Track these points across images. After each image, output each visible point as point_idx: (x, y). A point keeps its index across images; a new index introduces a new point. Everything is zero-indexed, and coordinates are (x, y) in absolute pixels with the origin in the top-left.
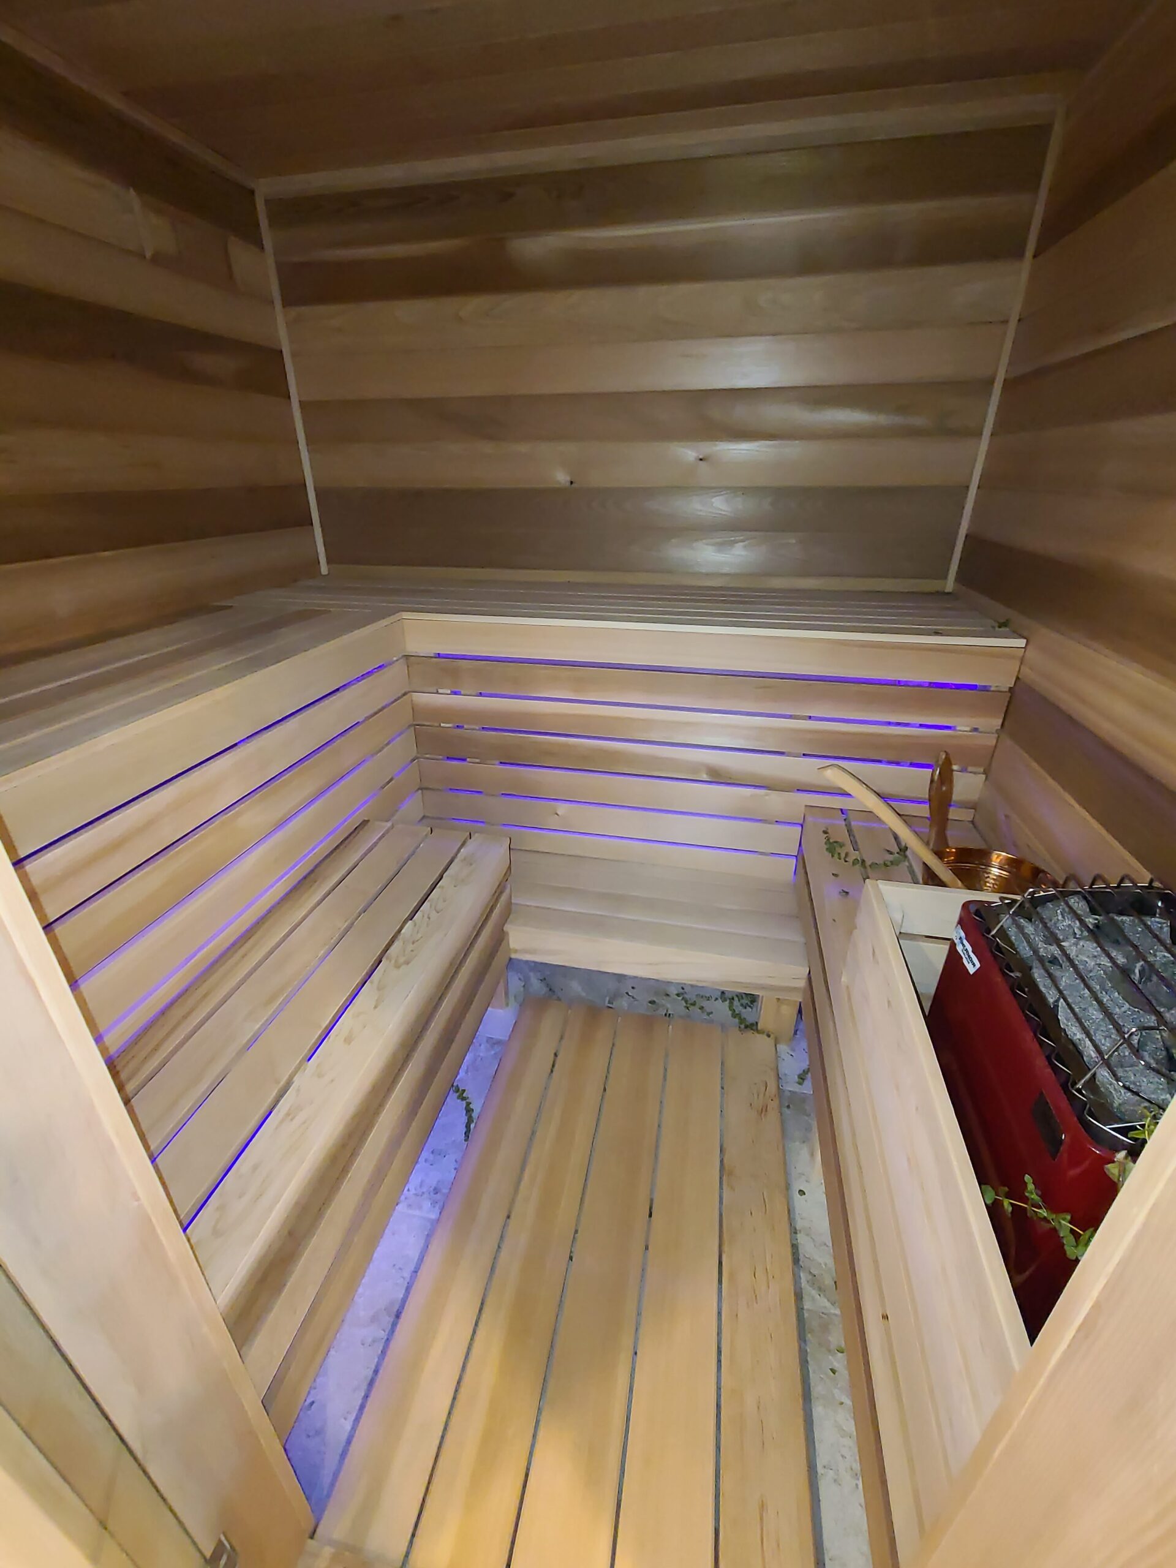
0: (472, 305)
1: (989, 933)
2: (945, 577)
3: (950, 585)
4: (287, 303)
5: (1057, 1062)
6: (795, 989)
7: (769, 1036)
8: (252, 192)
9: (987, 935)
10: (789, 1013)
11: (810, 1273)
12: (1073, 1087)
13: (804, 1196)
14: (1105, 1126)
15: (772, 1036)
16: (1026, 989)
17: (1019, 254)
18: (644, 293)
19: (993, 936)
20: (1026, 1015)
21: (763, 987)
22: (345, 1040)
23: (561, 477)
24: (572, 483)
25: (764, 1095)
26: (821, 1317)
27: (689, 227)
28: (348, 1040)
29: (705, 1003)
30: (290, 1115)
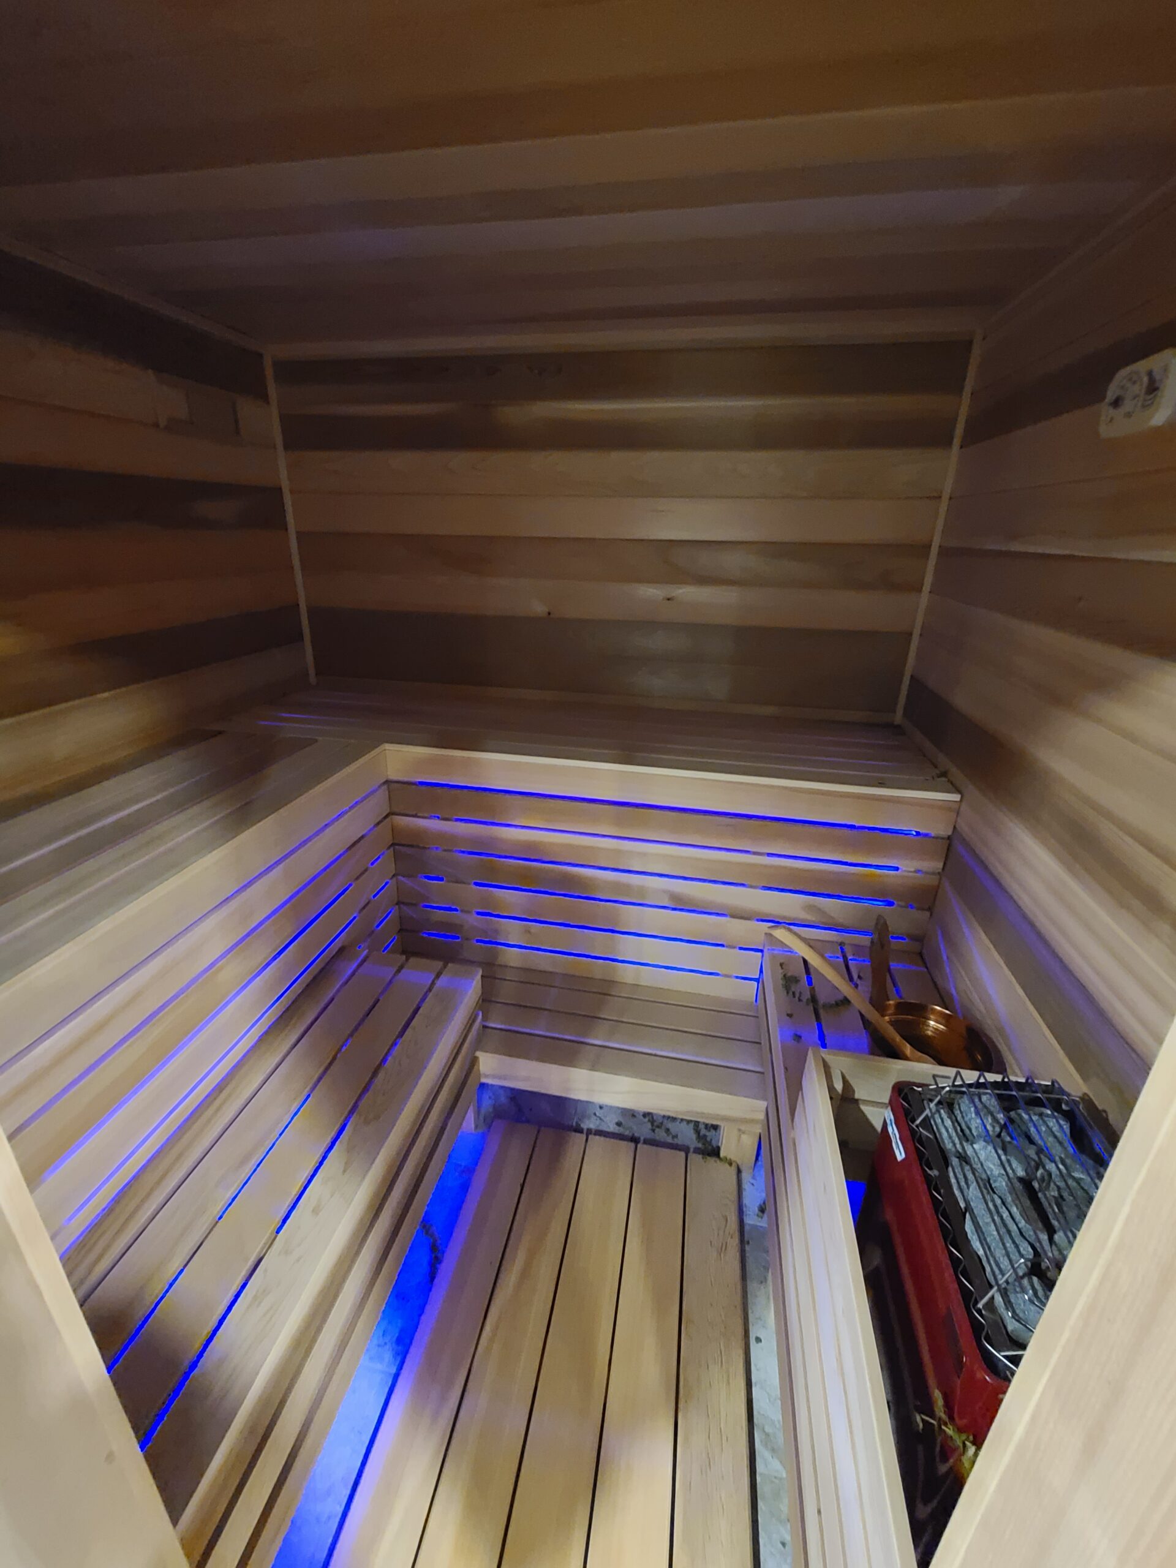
0: (460, 459)
1: (913, 1122)
2: (894, 712)
3: (898, 717)
4: (287, 447)
5: (963, 1277)
6: (752, 1121)
7: (730, 1164)
8: (261, 356)
9: (910, 1123)
10: (749, 1143)
11: (764, 1431)
12: (974, 1308)
13: (760, 1344)
14: (998, 1352)
15: (734, 1164)
16: (942, 1191)
17: (949, 443)
18: (616, 456)
19: (917, 1126)
20: (940, 1221)
21: (726, 1119)
22: (313, 1211)
23: (539, 608)
24: (549, 614)
25: (724, 1231)
26: (772, 1482)
27: (656, 405)
28: (316, 1211)
29: (670, 1125)
30: (257, 1299)
